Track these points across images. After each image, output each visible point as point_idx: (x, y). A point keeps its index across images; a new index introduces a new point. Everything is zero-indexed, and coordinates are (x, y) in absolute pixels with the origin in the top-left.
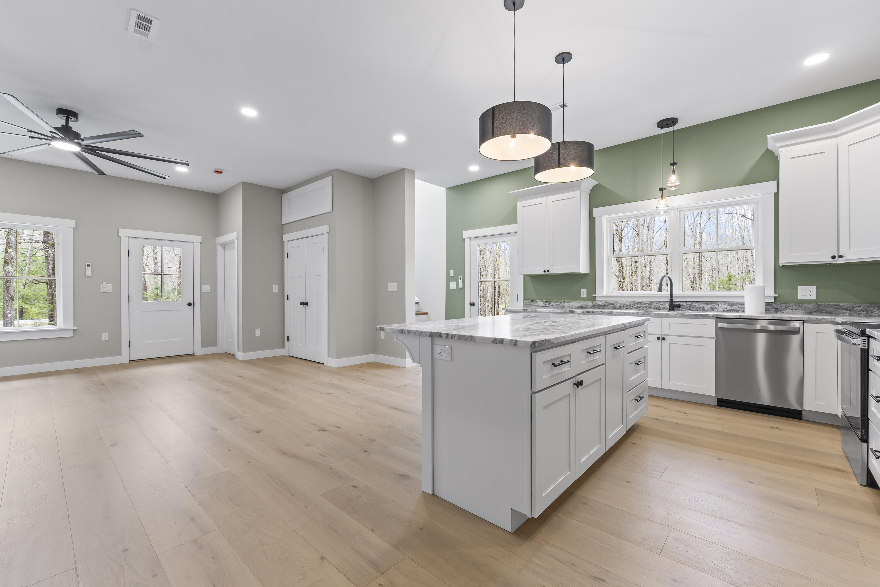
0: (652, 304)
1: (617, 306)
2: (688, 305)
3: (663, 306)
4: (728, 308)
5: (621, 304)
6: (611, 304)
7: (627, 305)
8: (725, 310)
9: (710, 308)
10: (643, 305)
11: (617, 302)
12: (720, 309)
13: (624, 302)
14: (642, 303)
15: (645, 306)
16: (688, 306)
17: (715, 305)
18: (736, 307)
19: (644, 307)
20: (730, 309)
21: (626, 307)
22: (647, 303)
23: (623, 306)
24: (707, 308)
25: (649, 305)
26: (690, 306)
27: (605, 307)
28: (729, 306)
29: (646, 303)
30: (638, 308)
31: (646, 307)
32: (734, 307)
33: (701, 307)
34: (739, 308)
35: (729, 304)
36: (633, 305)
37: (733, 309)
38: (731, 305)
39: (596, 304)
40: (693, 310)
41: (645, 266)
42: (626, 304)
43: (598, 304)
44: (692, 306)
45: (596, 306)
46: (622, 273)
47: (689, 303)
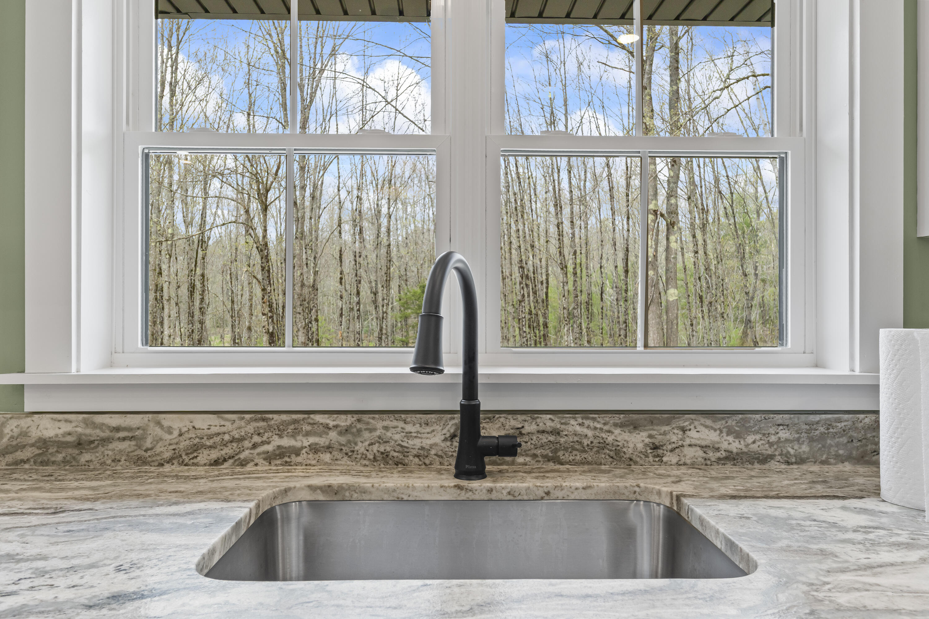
0: (359, 431)
1: (158, 449)
2: (543, 432)
3: (417, 443)
4: (724, 445)
5: (181, 435)
6: (122, 434)
7: (217, 439)
8: (712, 455)
9: (646, 445)
10: (312, 440)
11: (159, 423)
12: (690, 453)
13: (201, 422)
14: (306, 428)
15: (322, 441)
16: (544, 439)
17: (667, 428)
18: (758, 437)
19: (315, 449)
20: (735, 451)
21: (214, 455)
22: (336, 427)
23: (196, 448)
24: (631, 445)
25: (343, 440)
26: (552, 438)
27: (86, 457)
28: (728, 435)
29: (327, 427)
30: (281, 455)
31: (329, 448)
32: (750, 439)
33: (603, 445)
34: (771, 444)
35: (730, 422)
36: (256, 439)
37: (745, 450)
38: (736, 431)
39: (24, 434)
40: (569, 463)
41: (307, 264)
42: (214, 430)
43: (35, 434)
44: (562, 440)
45: (23, 447)
46: (267, 274)
47: (547, 422)
